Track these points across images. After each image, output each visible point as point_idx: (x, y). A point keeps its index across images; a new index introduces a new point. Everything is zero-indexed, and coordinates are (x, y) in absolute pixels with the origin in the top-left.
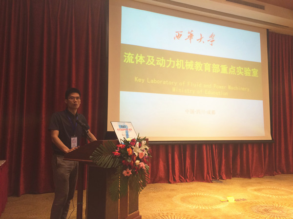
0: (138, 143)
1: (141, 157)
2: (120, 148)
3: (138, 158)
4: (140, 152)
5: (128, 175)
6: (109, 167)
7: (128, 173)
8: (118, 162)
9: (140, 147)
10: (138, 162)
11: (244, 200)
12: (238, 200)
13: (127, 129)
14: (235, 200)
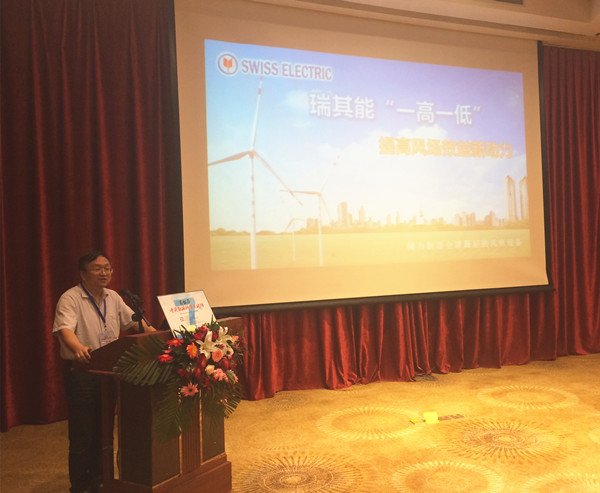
0: (210, 333)
1: (216, 360)
2: (173, 346)
3: (211, 361)
4: (215, 350)
5: (192, 394)
6: (153, 382)
7: (191, 390)
8: (170, 372)
9: (214, 340)
10: (210, 368)
11: (458, 416)
12: (446, 418)
13: (193, 307)
14: (440, 419)
